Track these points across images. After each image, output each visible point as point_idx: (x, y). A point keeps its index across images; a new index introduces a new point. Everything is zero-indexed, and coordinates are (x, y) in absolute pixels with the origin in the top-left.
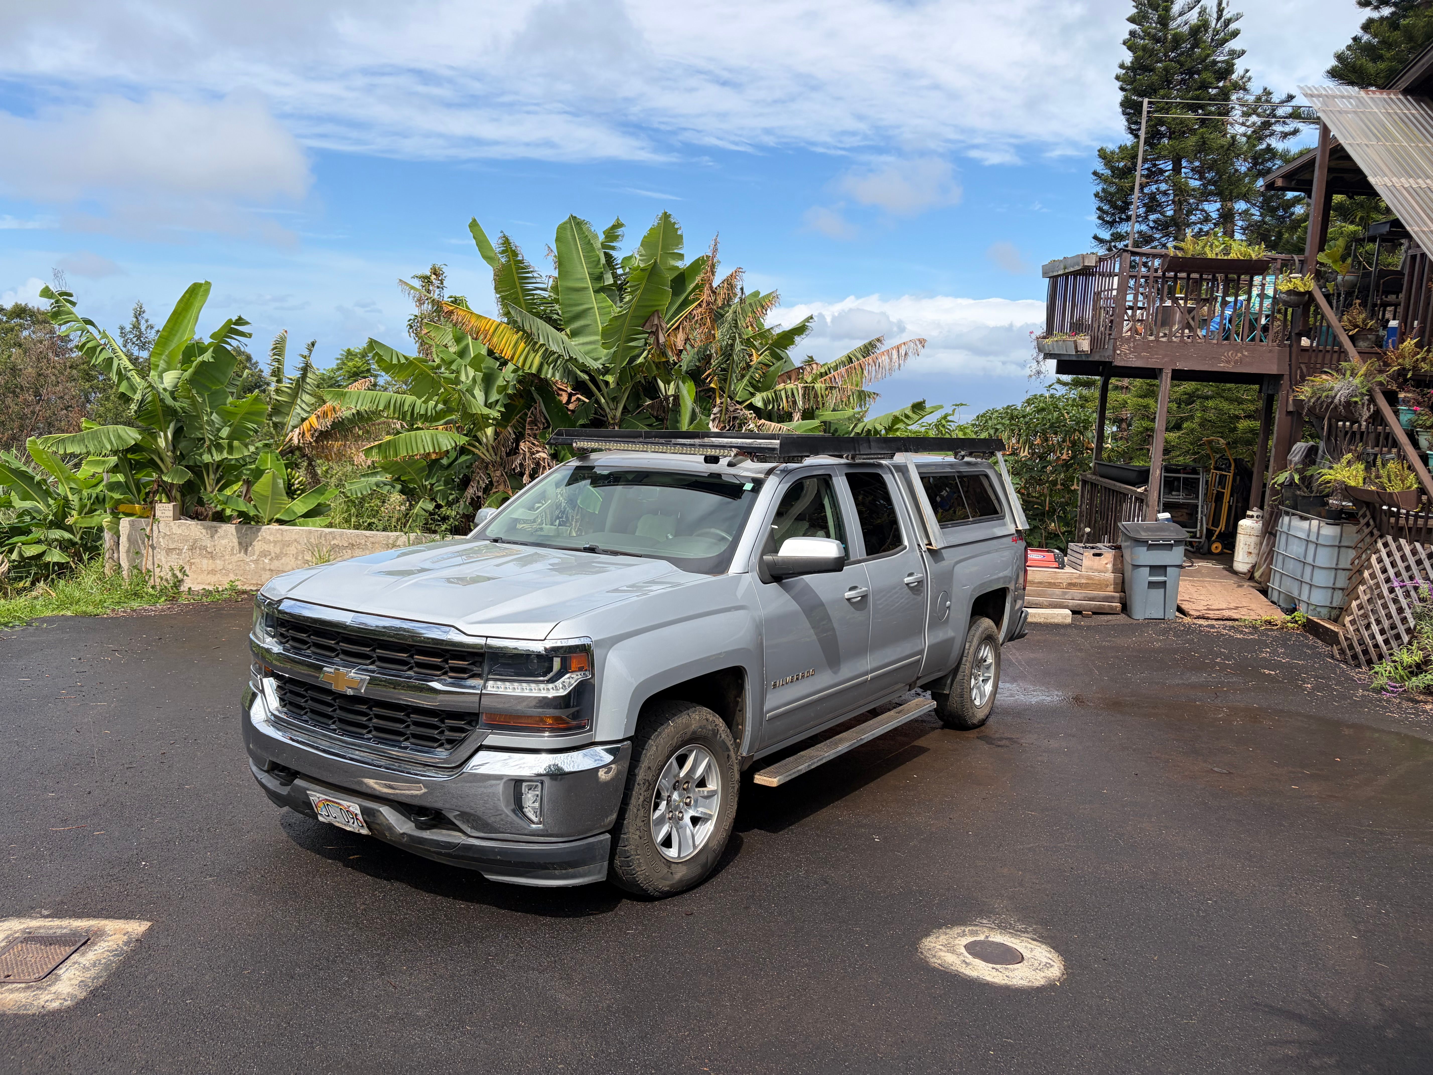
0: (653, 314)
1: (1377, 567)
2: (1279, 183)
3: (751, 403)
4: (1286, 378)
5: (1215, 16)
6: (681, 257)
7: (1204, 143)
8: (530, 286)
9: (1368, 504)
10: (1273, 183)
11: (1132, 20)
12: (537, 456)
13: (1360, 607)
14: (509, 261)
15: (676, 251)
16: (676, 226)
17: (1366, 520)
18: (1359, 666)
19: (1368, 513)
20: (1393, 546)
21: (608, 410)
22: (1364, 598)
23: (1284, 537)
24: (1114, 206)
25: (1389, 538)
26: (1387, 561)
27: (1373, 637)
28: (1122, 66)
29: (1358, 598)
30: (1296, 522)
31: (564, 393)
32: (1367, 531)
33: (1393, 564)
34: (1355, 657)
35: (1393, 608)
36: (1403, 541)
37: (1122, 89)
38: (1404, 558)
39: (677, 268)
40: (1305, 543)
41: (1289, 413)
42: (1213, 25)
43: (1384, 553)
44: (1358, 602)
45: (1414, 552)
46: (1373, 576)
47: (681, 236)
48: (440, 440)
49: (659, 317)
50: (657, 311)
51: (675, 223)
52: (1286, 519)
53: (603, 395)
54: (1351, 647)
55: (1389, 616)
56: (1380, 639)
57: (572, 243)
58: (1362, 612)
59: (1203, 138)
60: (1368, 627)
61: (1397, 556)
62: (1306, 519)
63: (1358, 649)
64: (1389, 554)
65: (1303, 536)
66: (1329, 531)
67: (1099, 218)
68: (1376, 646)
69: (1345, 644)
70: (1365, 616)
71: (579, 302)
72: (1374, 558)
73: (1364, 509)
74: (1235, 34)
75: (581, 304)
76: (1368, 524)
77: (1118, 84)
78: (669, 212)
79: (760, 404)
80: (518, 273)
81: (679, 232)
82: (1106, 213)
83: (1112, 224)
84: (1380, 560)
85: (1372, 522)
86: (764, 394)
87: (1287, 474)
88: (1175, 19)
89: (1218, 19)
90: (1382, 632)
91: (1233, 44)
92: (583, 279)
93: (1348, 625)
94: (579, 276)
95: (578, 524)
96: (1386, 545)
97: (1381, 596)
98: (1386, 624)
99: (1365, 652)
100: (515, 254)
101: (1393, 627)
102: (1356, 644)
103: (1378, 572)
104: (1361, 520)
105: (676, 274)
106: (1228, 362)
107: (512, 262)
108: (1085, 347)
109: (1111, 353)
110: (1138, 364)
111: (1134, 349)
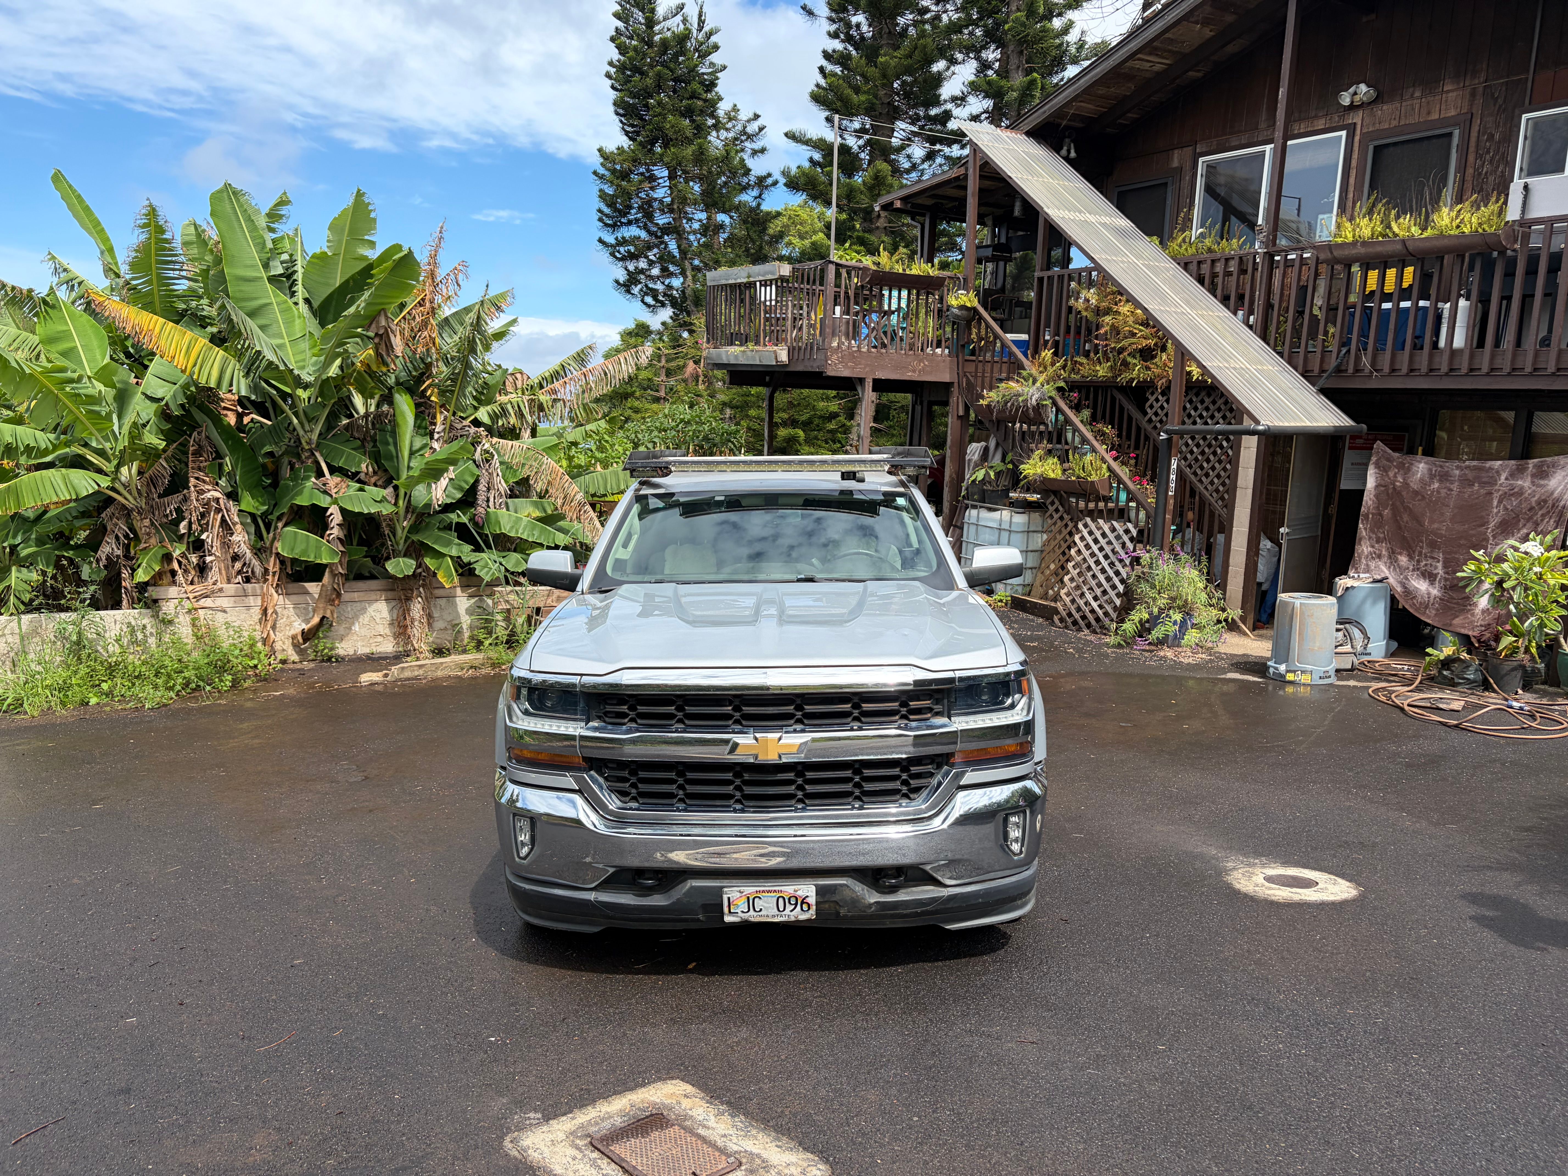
0: (379, 314)
1: (1081, 545)
2: (898, 204)
3: (476, 418)
4: (956, 385)
5: (696, 26)
6: (372, 244)
7: (702, 153)
8: (171, 274)
9: (1055, 493)
10: (892, 203)
11: (617, 16)
12: (208, 495)
13: (1072, 580)
14: (149, 239)
15: (366, 237)
16: (370, 208)
17: (1055, 507)
18: (1080, 630)
19: (1056, 501)
20: (1093, 526)
21: (301, 432)
22: (1074, 573)
23: (973, 529)
24: (616, 210)
25: (1088, 520)
26: (1089, 539)
27: (1087, 603)
28: (611, 64)
29: (1068, 572)
30: (984, 514)
31: (229, 413)
32: (1056, 516)
33: (1096, 541)
34: (1075, 623)
35: (1102, 578)
36: (1101, 521)
37: (613, 87)
38: (1104, 535)
39: (365, 258)
40: (997, 532)
41: (959, 417)
42: (695, 35)
43: (1085, 533)
44: (1069, 576)
45: (1113, 530)
46: (1079, 552)
47: (374, 220)
48: (75, 482)
49: (387, 317)
50: (383, 309)
51: (369, 204)
52: (974, 512)
53: (296, 414)
54: (1070, 615)
55: (1100, 585)
56: (1095, 605)
57: (233, 218)
58: (1074, 584)
59: (701, 148)
60: (1082, 595)
61: (1098, 534)
62: (995, 510)
63: (1077, 616)
64: (1091, 533)
65: (995, 525)
66: (1020, 519)
67: (600, 220)
68: (1093, 611)
69: (1064, 614)
70: (1078, 587)
71: (254, 295)
72: (1077, 538)
73: (1053, 497)
74: (716, 47)
75: (256, 299)
76: (1057, 510)
77: (609, 82)
78: (363, 190)
79: (486, 419)
80: (157, 255)
81: (373, 215)
82: (607, 216)
83: (614, 227)
84: (1082, 538)
85: (1061, 508)
86: (489, 408)
87: (983, 472)
88: (659, 23)
89: (700, 29)
90: (1096, 598)
91: (715, 58)
92: (253, 266)
93: (1064, 597)
94: (249, 262)
95: (276, 578)
96: (1086, 526)
97: (1089, 568)
98: (1098, 592)
99: (1084, 617)
100: (160, 230)
101: (1105, 592)
102: (1074, 612)
103: (1083, 549)
104: (1050, 507)
105: (364, 264)
106: (914, 371)
107: (153, 241)
108: (784, 357)
109: (823, 363)
110: (846, 373)
111: (842, 360)
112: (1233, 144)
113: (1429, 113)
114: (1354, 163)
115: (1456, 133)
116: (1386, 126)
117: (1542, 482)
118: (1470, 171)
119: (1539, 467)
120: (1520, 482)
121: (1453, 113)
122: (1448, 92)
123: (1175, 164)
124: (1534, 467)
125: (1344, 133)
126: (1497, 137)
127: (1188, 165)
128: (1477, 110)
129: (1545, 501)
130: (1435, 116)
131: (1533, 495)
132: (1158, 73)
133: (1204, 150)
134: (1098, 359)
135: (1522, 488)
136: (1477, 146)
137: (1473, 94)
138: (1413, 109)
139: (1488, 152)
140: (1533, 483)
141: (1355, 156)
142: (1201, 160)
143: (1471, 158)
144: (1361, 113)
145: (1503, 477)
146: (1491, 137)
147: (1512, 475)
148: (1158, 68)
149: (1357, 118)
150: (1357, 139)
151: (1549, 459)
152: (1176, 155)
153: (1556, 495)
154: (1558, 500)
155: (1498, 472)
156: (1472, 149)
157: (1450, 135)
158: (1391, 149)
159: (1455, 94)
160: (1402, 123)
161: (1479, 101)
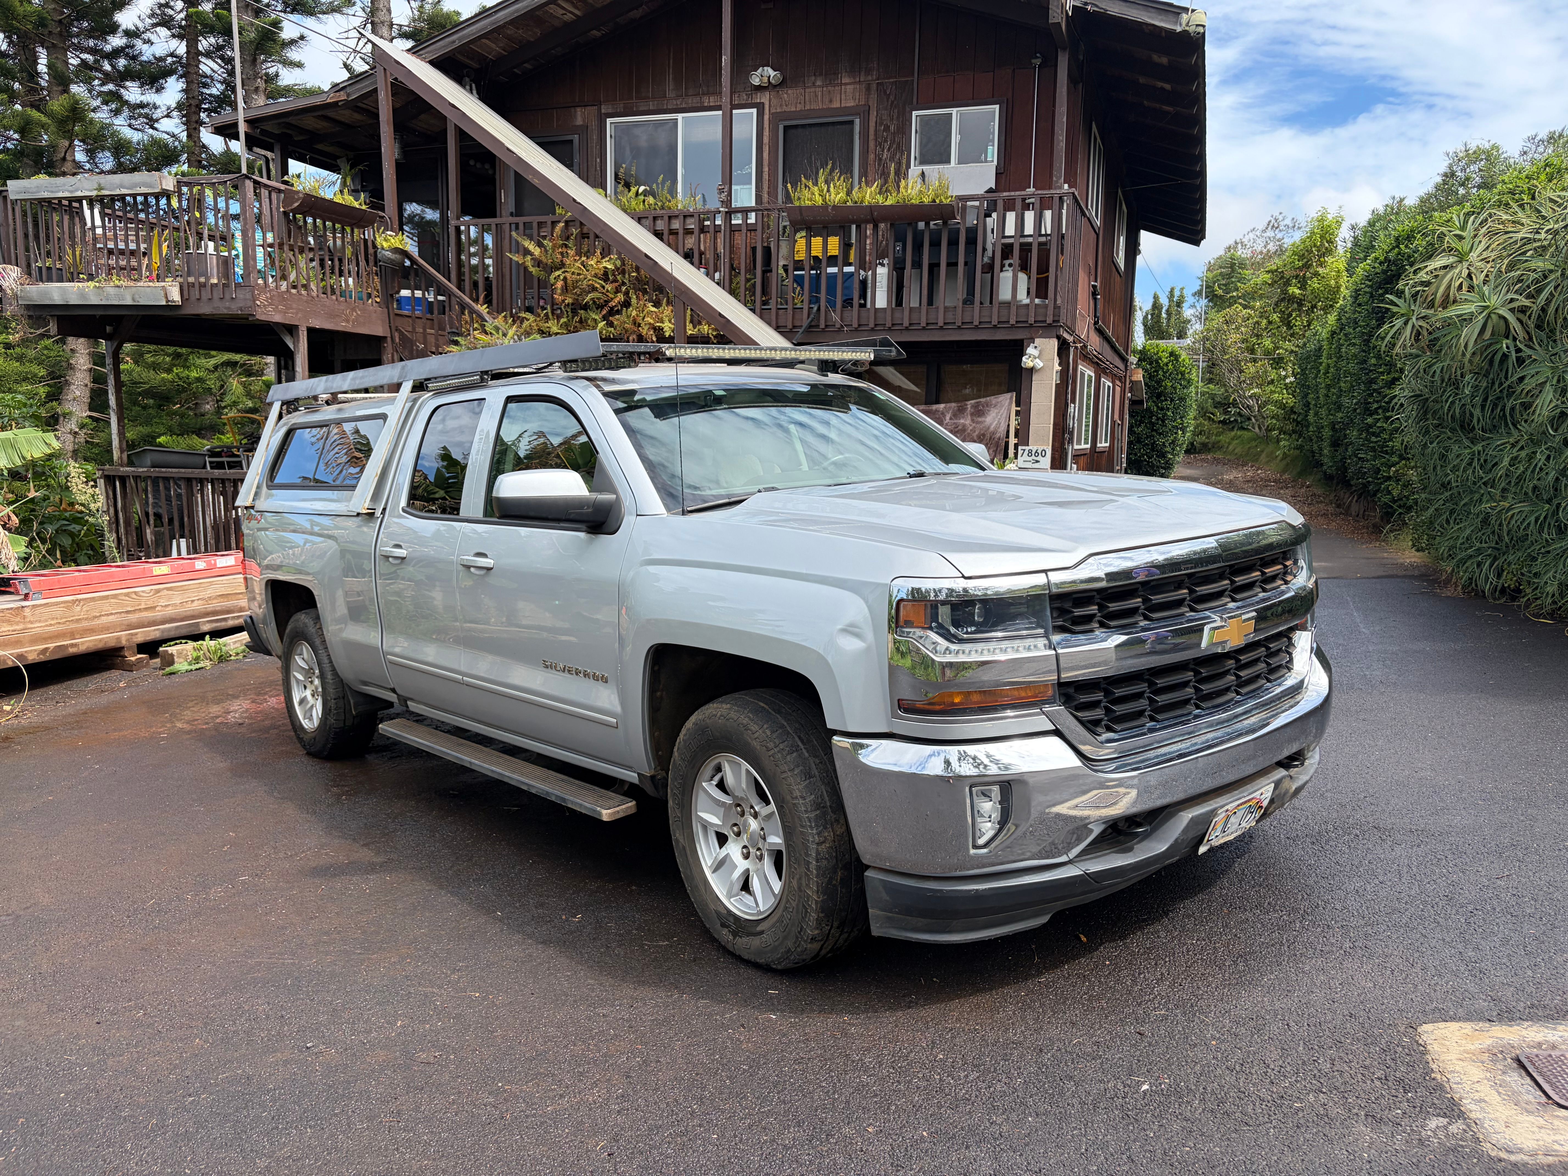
106: (347, 321)
108: (175, 296)
109: (249, 303)
110: (277, 318)
111: (271, 301)
112: (641, 109)
113: (831, 101)
114: (766, 140)
115: (857, 121)
116: (793, 109)
117: (980, 419)
118: (872, 156)
119: (975, 406)
120: (962, 421)
121: (851, 104)
122: (846, 84)
123: (579, 121)
124: (972, 406)
125: (754, 111)
126: (892, 128)
127: (594, 124)
128: (873, 103)
129: (984, 435)
130: (836, 105)
131: (973, 431)
132: (567, 24)
133: (610, 111)
134: (546, 315)
135: (964, 425)
136: (876, 134)
137: (868, 89)
138: (816, 96)
139: (886, 141)
140: (973, 420)
141: (766, 133)
142: (609, 121)
143: (872, 144)
144: (767, 94)
145: (948, 418)
146: (887, 128)
147: (955, 416)
148: (569, 17)
149: (764, 98)
150: (766, 117)
151: (983, 400)
152: (579, 113)
153: (992, 428)
154: (994, 433)
155: (943, 413)
156: (871, 137)
157: (852, 123)
158: (800, 130)
159: (852, 87)
160: (808, 107)
161: (874, 96)
